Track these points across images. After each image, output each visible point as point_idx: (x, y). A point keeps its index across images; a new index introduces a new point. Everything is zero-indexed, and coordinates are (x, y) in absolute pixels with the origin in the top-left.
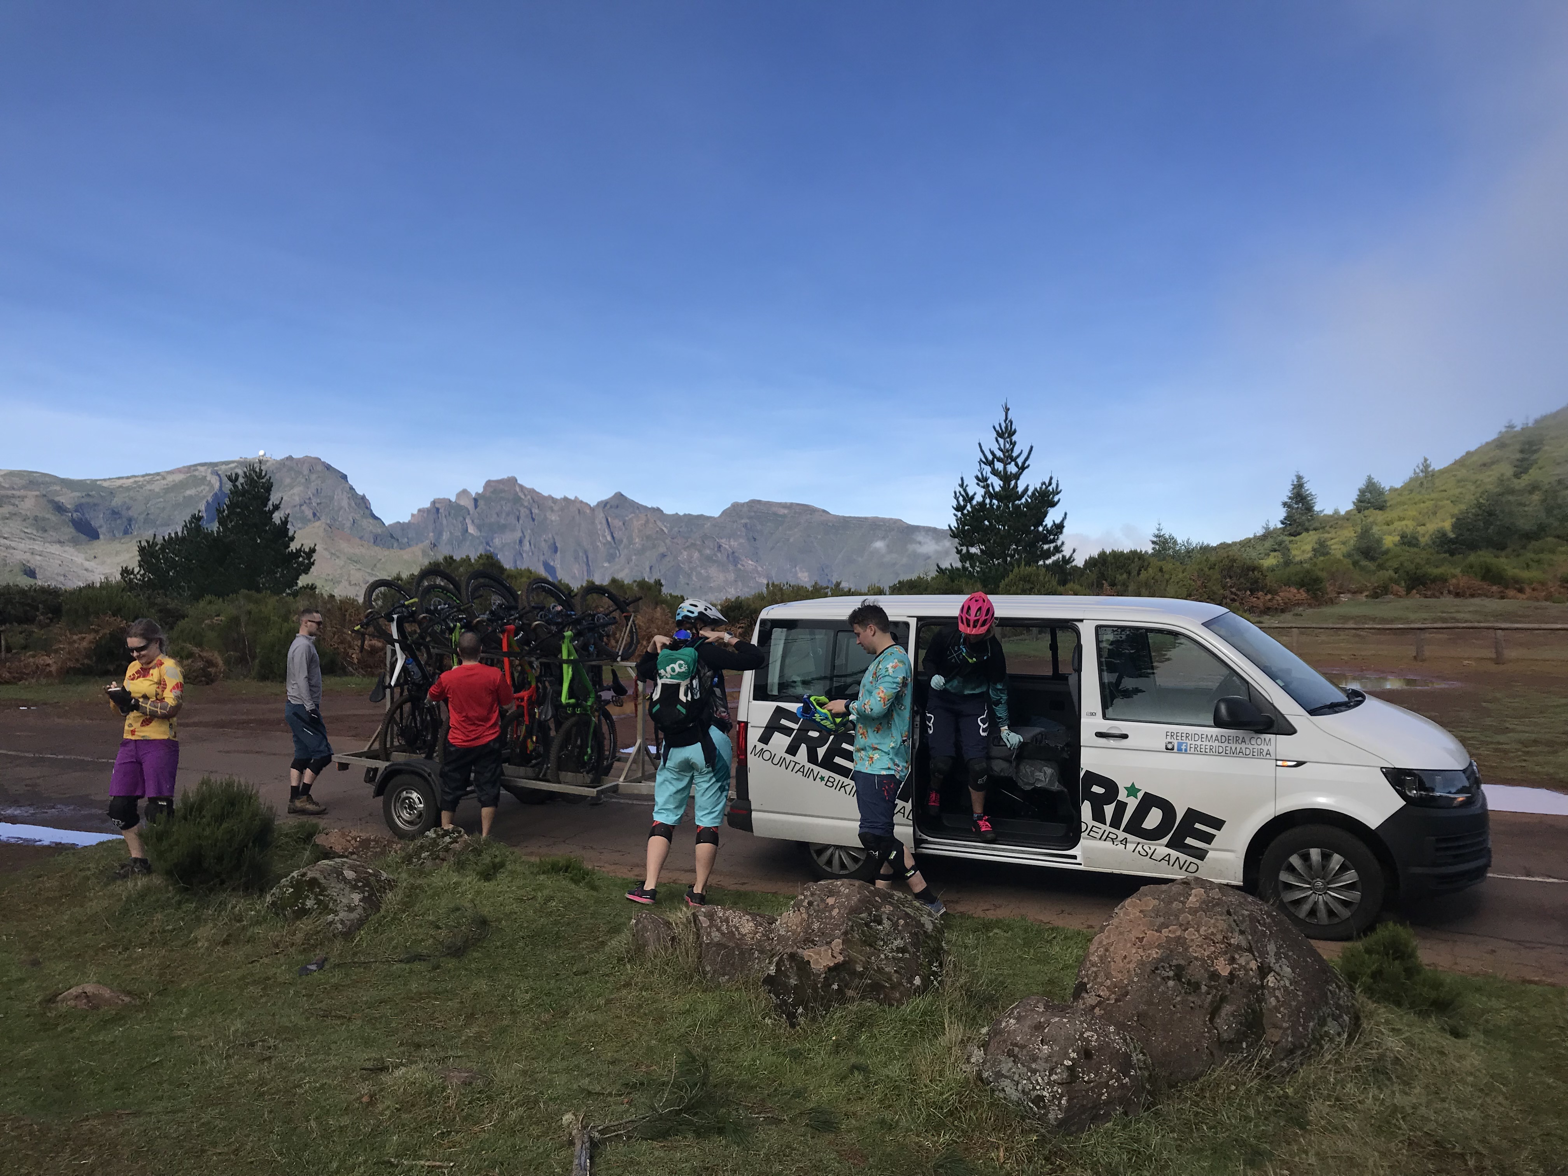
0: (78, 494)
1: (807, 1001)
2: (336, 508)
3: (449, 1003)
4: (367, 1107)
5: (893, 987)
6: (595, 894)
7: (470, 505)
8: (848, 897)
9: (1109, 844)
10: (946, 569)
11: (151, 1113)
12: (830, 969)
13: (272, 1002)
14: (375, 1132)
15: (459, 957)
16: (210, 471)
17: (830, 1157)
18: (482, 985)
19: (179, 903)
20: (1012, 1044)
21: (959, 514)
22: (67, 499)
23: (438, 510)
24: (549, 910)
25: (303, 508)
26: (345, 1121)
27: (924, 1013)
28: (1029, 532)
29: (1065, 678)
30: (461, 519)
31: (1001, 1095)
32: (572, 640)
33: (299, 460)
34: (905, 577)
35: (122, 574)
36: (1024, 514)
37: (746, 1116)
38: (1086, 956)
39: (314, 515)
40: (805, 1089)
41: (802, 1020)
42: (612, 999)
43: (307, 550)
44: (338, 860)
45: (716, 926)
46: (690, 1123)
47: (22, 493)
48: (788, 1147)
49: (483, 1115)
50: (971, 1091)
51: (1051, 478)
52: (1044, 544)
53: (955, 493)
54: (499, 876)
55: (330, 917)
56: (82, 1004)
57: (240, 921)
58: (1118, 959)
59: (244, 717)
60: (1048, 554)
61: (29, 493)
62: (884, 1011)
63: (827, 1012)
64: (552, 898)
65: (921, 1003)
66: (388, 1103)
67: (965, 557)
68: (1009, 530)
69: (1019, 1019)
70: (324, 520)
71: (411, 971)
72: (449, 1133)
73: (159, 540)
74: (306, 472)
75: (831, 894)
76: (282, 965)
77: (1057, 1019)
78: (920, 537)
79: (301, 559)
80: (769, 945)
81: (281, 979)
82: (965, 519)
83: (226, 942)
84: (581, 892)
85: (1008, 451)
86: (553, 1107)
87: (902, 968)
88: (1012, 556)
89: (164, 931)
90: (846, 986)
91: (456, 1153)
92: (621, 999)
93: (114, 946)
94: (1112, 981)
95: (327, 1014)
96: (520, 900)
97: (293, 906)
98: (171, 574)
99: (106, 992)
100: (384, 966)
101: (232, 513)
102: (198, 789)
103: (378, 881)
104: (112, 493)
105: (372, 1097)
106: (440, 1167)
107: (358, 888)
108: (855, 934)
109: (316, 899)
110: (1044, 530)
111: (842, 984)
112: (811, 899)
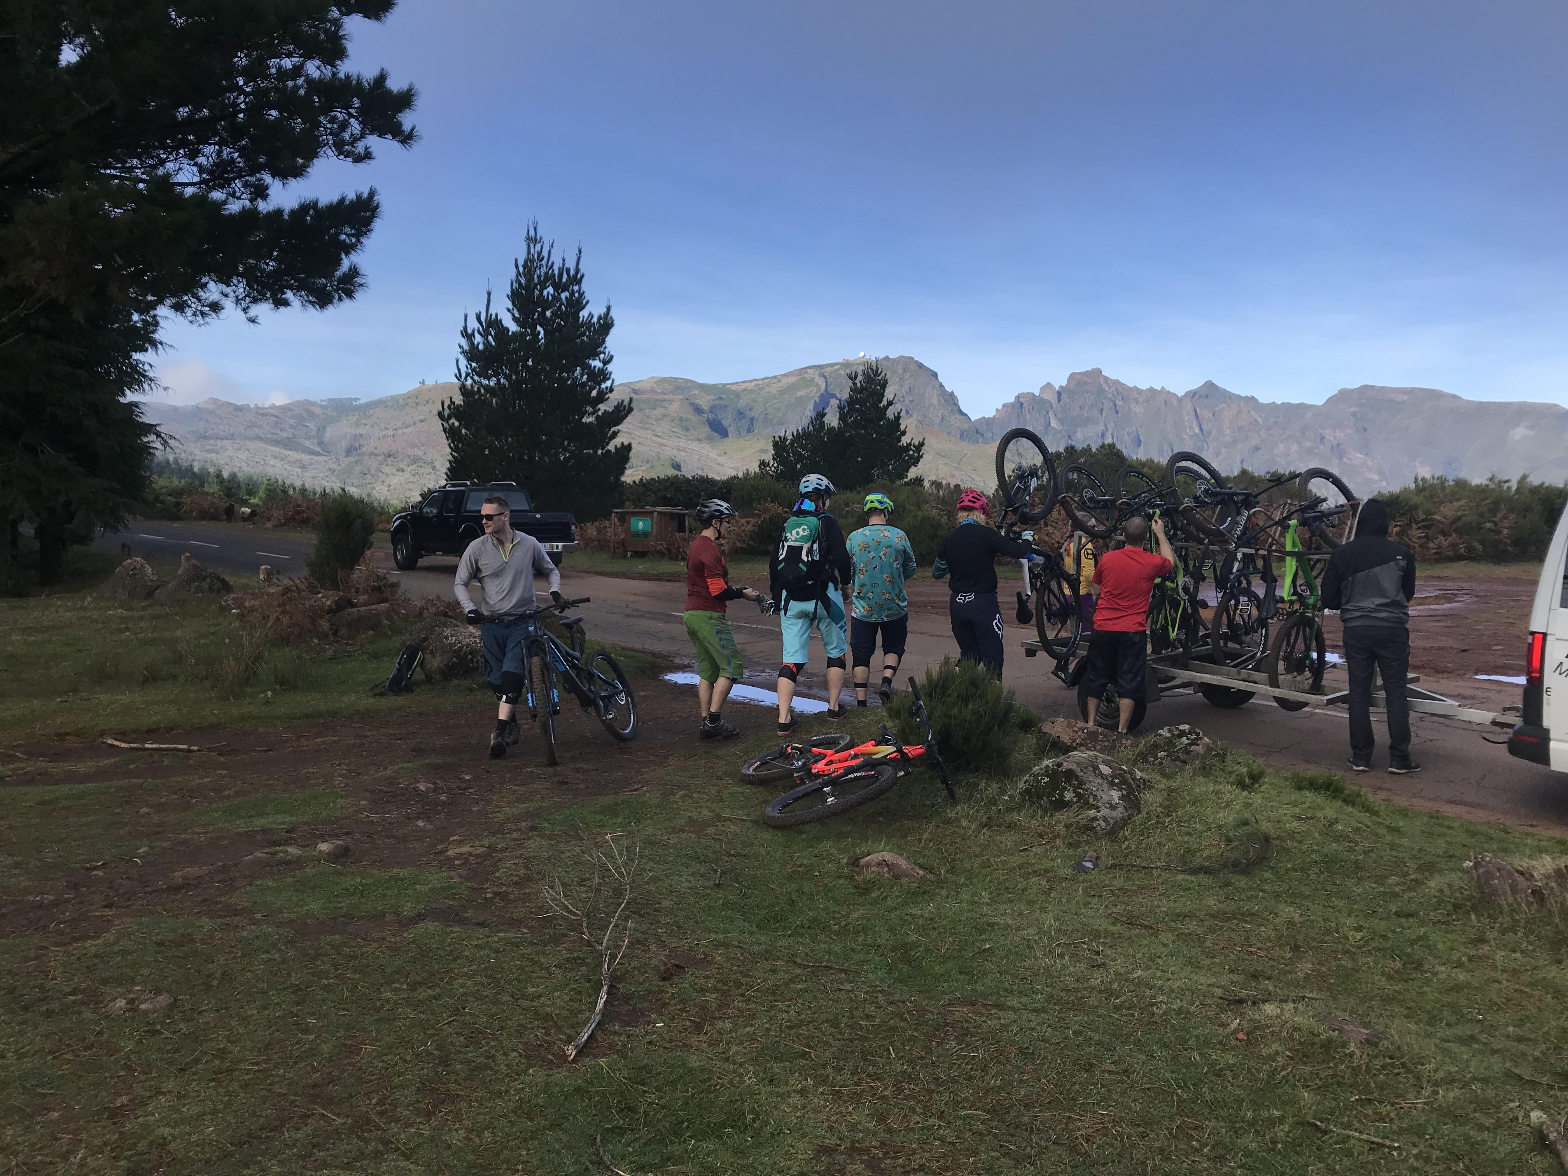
0: (712, 397)
2: (927, 406)
4: (1248, 1047)
6: (1380, 820)
7: (1052, 398)
13: (1065, 898)
14: (1273, 1081)
15: (1248, 875)
16: (817, 373)
22: (704, 402)
23: (1022, 404)
26: (1230, 1058)
30: (1044, 413)
33: (896, 359)
35: (760, 467)
39: (907, 412)
43: (917, 443)
44: (1090, 753)
54: (1262, 789)
55: (1092, 813)
56: (885, 872)
57: (995, 804)
61: (676, 397)
66: (1274, 1046)
70: (916, 416)
71: (1200, 885)
72: (1370, 1101)
73: (789, 435)
74: (900, 372)
76: (1055, 858)
79: (911, 452)
81: (1060, 873)
95: (1131, 921)
96: (1299, 819)
97: (1050, 795)
98: (799, 466)
99: (903, 863)
100: (1166, 875)
101: (852, 409)
102: (940, 668)
103: (1134, 779)
104: (738, 396)
105: (1248, 1034)
106: (1383, 1146)
107: (1116, 785)
109: (1075, 792)
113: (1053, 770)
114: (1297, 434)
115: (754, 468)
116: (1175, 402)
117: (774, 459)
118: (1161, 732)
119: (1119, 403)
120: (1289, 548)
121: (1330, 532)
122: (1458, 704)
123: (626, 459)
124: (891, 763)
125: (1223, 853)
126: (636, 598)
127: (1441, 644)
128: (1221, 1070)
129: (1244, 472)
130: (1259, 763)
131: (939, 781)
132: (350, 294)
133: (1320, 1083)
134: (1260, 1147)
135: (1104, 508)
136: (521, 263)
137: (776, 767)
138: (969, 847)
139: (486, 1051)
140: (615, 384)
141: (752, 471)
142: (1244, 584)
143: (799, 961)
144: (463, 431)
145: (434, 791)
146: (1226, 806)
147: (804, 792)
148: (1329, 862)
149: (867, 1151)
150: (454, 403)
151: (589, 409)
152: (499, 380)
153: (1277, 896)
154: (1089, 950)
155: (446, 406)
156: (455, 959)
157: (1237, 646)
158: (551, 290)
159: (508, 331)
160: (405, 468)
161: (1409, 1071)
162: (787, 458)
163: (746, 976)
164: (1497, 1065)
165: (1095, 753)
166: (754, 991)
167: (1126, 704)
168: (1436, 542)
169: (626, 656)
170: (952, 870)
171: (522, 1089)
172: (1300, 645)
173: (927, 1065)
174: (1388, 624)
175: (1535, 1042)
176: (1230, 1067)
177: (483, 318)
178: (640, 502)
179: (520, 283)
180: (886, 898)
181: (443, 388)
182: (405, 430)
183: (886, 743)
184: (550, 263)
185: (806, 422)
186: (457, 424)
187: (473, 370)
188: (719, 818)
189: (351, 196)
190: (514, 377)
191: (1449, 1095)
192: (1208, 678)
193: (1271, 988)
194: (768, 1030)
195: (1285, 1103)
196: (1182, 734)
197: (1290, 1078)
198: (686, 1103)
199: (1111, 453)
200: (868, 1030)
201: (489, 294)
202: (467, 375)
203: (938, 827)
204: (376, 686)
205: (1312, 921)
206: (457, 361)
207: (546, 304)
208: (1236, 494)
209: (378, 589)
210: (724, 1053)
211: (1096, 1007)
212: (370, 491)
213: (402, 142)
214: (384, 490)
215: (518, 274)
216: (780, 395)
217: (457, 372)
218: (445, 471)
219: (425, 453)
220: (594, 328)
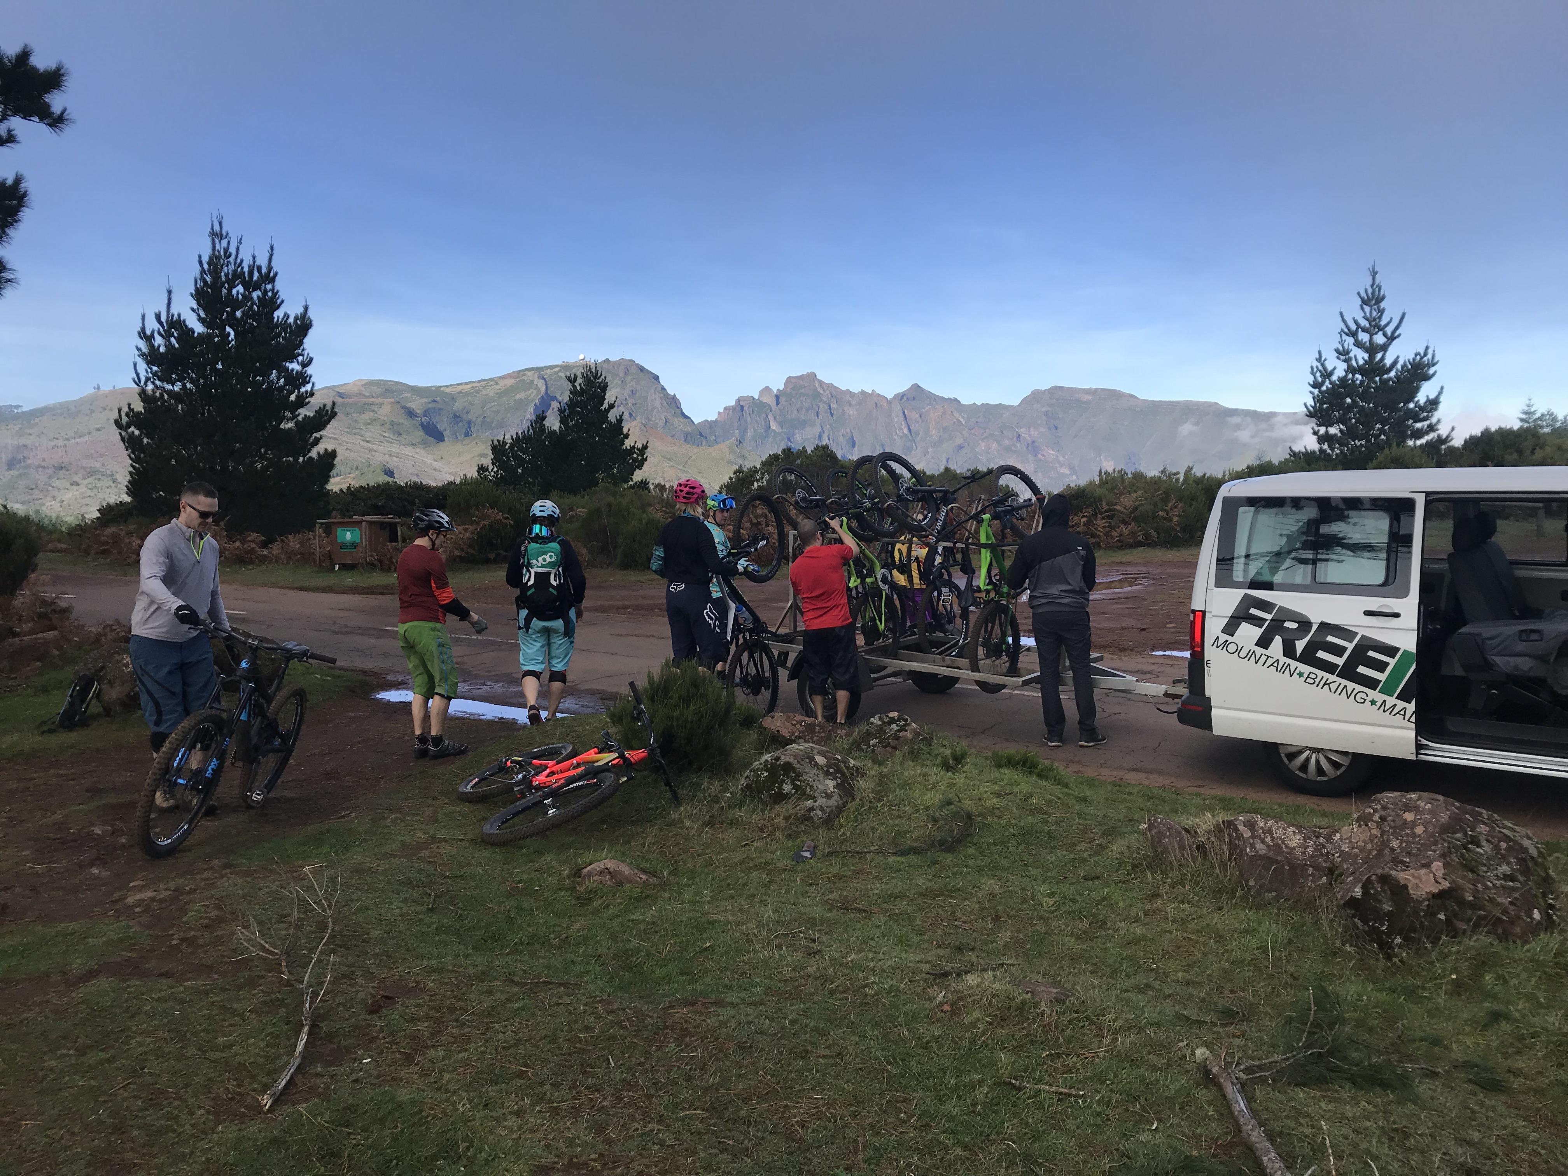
0: (425, 400)
1: (1407, 931)
2: (650, 409)
4: (953, 1017)
5: (1513, 921)
7: (771, 401)
8: (1431, 813)
10: (1300, 452)
11: (732, 1006)
12: (1435, 896)
13: (784, 890)
15: (953, 853)
16: (536, 375)
18: (990, 884)
21: (1316, 391)
22: (417, 405)
23: (742, 407)
24: (1031, 807)
26: (936, 1030)
28: (1396, 410)
30: (764, 415)
33: (614, 362)
35: (478, 472)
36: (1393, 389)
39: (631, 415)
40: (1440, 1036)
41: (1401, 952)
43: (640, 446)
45: (1259, 837)
46: (1340, 1070)
47: (380, 400)
51: (1427, 348)
52: (1415, 422)
53: (1312, 368)
54: (965, 769)
55: (809, 803)
56: (607, 880)
57: (718, 802)
59: (620, 603)
60: (1418, 434)
61: (386, 400)
62: (1509, 949)
63: (1435, 945)
64: (1029, 795)
65: (1551, 941)
67: (1321, 439)
68: (1374, 408)
70: (641, 419)
71: (910, 865)
72: (1058, 1055)
73: (508, 437)
74: (622, 374)
75: (1407, 808)
76: (775, 850)
78: (1238, 421)
79: (635, 456)
80: (1325, 861)
81: (780, 865)
82: (1323, 396)
84: (1056, 790)
85: (1375, 320)
86: (1160, 1034)
87: (1516, 899)
88: (1376, 436)
90: (1455, 915)
95: (846, 906)
96: (999, 795)
97: (769, 790)
98: (520, 471)
99: (625, 869)
100: (880, 858)
101: (573, 413)
102: (662, 671)
103: (848, 768)
104: (454, 399)
105: (952, 1005)
106: (1070, 1095)
107: (831, 774)
108: (1454, 856)
109: (793, 783)
110: (1416, 407)
111: (1448, 914)
112: (1383, 813)
113: (772, 764)
114: (996, 433)
115: (473, 473)
116: (885, 404)
117: (493, 464)
118: (872, 720)
119: (834, 406)
120: (983, 540)
121: (1020, 525)
122: (1135, 679)
123: (331, 466)
124: (614, 770)
125: (930, 832)
126: (341, 614)
127: (1124, 624)
128: (928, 1042)
129: (947, 470)
130: (963, 745)
131: (663, 784)
133: (1015, 1044)
134: (962, 1111)
135: (816, 507)
136: (205, 259)
137: (496, 782)
138: (692, 848)
139: (168, 1112)
140: (315, 388)
141: (469, 476)
142: (946, 577)
143: (516, 979)
144: (145, 440)
145: (113, 833)
146: (932, 788)
147: (524, 806)
148: (1026, 835)
149: (586, 1164)
150: (133, 410)
151: (288, 414)
152: (184, 385)
153: (980, 870)
154: (806, 938)
155: (123, 414)
156: (133, 1016)
157: (942, 635)
158: (240, 288)
159: (193, 332)
160: (80, 481)
161: (1092, 1023)
162: (507, 462)
163: (460, 1000)
164: (1169, 1008)
165: (811, 745)
166: (468, 1015)
167: (842, 696)
168: (1118, 530)
169: (333, 676)
170: (674, 872)
171: (210, 1148)
172: (997, 630)
173: (646, 1071)
174: (1071, 609)
175: (1201, 984)
176: (936, 1039)
177: (163, 318)
178: (348, 511)
179: (205, 281)
180: (608, 906)
181: (122, 394)
182: (78, 440)
183: (609, 749)
184: (239, 261)
185: (526, 424)
186: (137, 432)
187: (155, 374)
188: (433, 838)
190: (201, 381)
191: (1126, 1041)
192: (916, 666)
193: (974, 959)
194: (483, 1053)
195: (984, 1066)
196: (892, 721)
197: (990, 1041)
198: (395, 1139)
199: (825, 454)
200: (586, 1041)
201: (170, 292)
202: (148, 379)
203: (661, 830)
204: (43, 723)
205: (1011, 892)
206: (135, 365)
207: (236, 304)
208: (935, 491)
209: (43, 616)
210: (435, 1082)
211: (812, 994)
212: (38, 508)
213: (51, 125)
214: (56, 505)
215: (203, 271)
216: (499, 397)
217: (135, 376)
218: (126, 483)
219: (103, 465)
220: (291, 329)
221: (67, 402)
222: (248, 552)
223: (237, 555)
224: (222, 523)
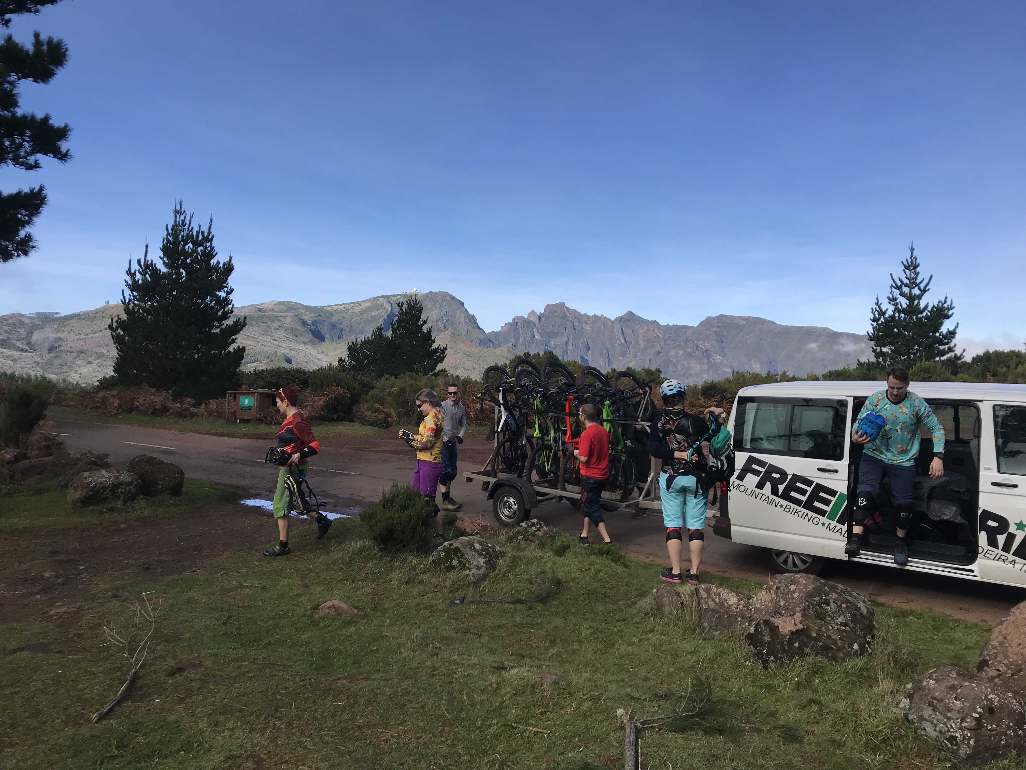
0: (314, 315)
1: (777, 653)
2: (457, 323)
3: (540, 631)
4: (496, 690)
5: (839, 649)
6: (627, 570)
7: (536, 320)
8: (805, 585)
9: (1000, 563)
10: (864, 363)
11: (374, 680)
12: (793, 633)
13: (435, 621)
14: (501, 706)
15: (544, 603)
16: (386, 300)
17: (796, 759)
18: (559, 622)
19: (381, 557)
20: (932, 698)
21: (875, 324)
22: (309, 318)
23: (517, 323)
24: (599, 578)
25: (438, 323)
26: (483, 697)
27: (861, 670)
28: (928, 337)
29: (966, 442)
30: (531, 329)
31: (923, 733)
32: (610, 406)
33: (436, 293)
34: (834, 368)
35: (339, 362)
36: (925, 324)
37: (737, 725)
38: (987, 642)
39: (445, 327)
40: (777, 711)
41: (773, 665)
42: (643, 639)
43: (442, 348)
44: (471, 537)
45: (712, 598)
46: (700, 724)
47: (285, 314)
48: (767, 749)
49: (567, 704)
50: (900, 727)
51: (946, 298)
52: (940, 345)
53: (872, 309)
54: (567, 554)
55: (467, 572)
56: (333, 612)
57: (415, 570)
58: (1014, 645)
60: (943, 353)
61: (289, 314)
62: (832, 665)
63: (791, 661)
64: (600, 571)
65: (860, 662)
66: (508, 689)
67: (879, 355)
68: (913, 336)
69: (937, 680)
70: (451, 330)
71: (515, 610)
72: (546, 712)
73: (359, 341)
74: (440, 301)
75: (793, 582)
76: (440, 599)
77: (967, 684)
78: (843, 341)
79: (438, 354)
80: (749, 614)
81: (440, 607)
82: (879, 327)
83: (407, 583)
84: (619, 569)
85: (913, 279)
86: (609, 703)
87: (845, 637)
88: (915, 354)
89: (373, 573)
90: (804, 645)
91: (551, 725)
92: (649, 640)
93: (347, 580)
94: (1009, 661)
95: (467, 631)
96: (581, 570)
97: (445, 563)
98: (365, 362)
99: (345, 606)
100: (500, 605)
101: (400, 326)
103: (494, 552)
104: (332, 314)
105: (498, 684)
106: (541, 732)
107: (483, 555)
108: (811, 611)
109: (458, 560)
110: (940, 335)
111: (801, 644)
112: (779, 585)
113: (447, 548)
114: (683, 344)
115: (335, 363)
116: (610, 324)
117: (348, 357)
118: (522, 524)
119: (576, 324)
123: (242, 357)
125: (534, 591)
126: (235, 451)
132: (25, 253)
136: (170, 227)
138: (390, 595)
139: (41, 720)
141: (333, 364)
143: (257, 661)
144: (127, 338)
145: (56, 576)
146: (544, 565)
148: (590, 594)
149: (258, 756)
150: (120, 319)
151: (216, 324)
152: (153, 304)
153: (556, 614)
154: (432, 646)
155: (114, 321)
156: (35, 672)
158: (191, 245)
159: (160, 271)
160: (93, 361)
162: (357, 356)
169: (216, 489)
171: (59, 738)
173: (311, 711)
175: (653, 680)
177: (142, 263)
178: (247, 386)
179: (169, 241)
182: (94, 335)
184: (190, 228)
185: (371, 333)
186: (122, 333)
187: (135, 297)
188: (241, 585)
189: (26, 190)
190: (163, 302)
194: (224, 699)
196: (533, 525)
200: (283, 695)
201: (147, 247)
202: (130, 300)
206: (123, 291)
207: (187, 255)
209: (46, 447)
210: (192, 712)
212: (65, 378)
213: (60, 159)
214: (77, 376)
215: (168, 234)
216: (361, 314)
217: (122, 298)
218: (114, 364)
219: (108, 351)
220: (221, 270)
221: (88, 311)
222: (184, 410)
223: (177, 412)
224: (170, 391)
